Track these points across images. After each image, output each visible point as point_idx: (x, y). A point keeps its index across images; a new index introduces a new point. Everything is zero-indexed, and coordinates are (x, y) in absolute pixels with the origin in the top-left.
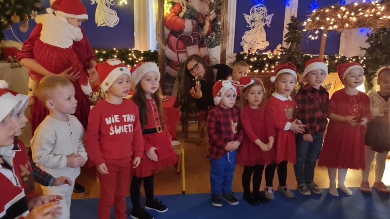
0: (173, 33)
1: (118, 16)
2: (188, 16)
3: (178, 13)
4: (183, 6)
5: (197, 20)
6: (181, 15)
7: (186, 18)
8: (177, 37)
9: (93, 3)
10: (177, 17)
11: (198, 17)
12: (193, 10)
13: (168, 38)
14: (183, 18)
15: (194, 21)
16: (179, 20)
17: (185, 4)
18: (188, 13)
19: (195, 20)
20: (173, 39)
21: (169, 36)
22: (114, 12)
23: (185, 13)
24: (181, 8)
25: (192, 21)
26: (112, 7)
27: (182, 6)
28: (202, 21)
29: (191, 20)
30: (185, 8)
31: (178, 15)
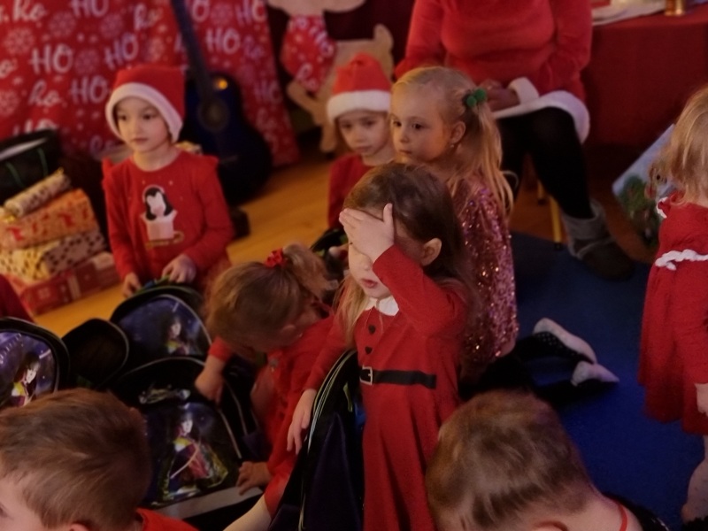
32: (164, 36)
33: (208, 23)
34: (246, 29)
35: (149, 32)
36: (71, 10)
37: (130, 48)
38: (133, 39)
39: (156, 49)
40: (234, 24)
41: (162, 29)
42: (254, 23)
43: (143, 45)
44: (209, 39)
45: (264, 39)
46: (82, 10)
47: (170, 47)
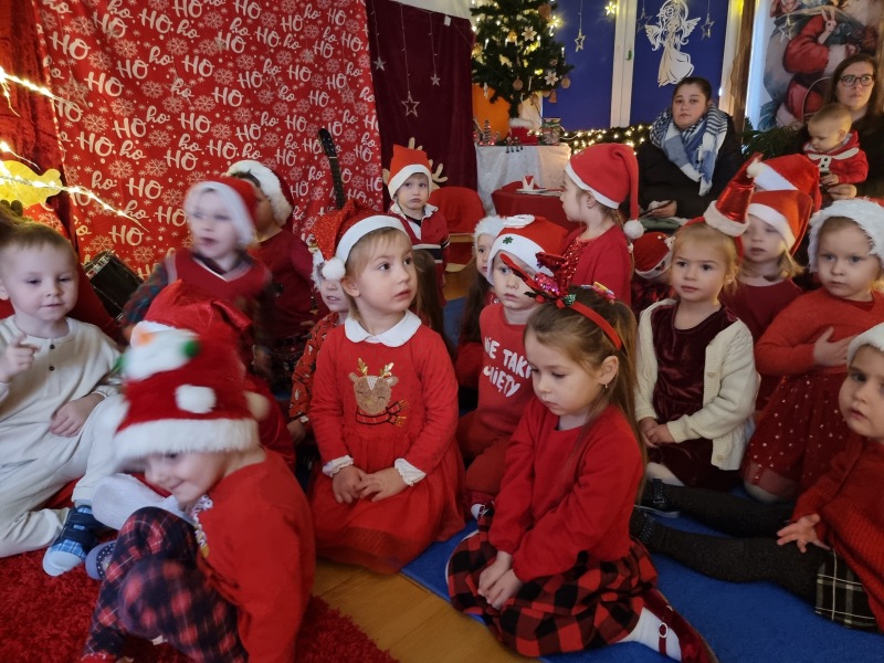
0: (799, 79)
1: (692, 62)
2: (839, 39)
3: (814, 35)
4: (829, 18)
5: (860, 44)
6: (822, 39)
7: (835, 43)
8: (807, 86)
9: (657, 47)
10: (813, 44)
11: (864, 37)
12: (852, 23)
13: (788, 90)
14: (827, 44)
15: (852, 47)
16: (815, 51)
17: (833, 14)
18: (838, 31)
19: (854, 44)
20: (799, 92)
21: (791, 86)
22: (686, 57)
23: (833, 34)
24: (824, 23)
25: (847, 48)
26: (683, 49)
27: (825, 18)
28: (873, 44)
29: (843, 47)
30: (833, 23)
31: (815, 40)
32: (324, 187)
33: (350, 185)
34: (370, 194)
35: (316, 183)
36: (276, 158)
37: (304, 189)
38: (306, 184)
39: (318, 193)
40: (364, 188)
41: (324, 182)
42: (375, 191)
43: (311, 189)
44: (349, 195)
45: (379, 201)
46: (281, 159)
47: (327, 194)
